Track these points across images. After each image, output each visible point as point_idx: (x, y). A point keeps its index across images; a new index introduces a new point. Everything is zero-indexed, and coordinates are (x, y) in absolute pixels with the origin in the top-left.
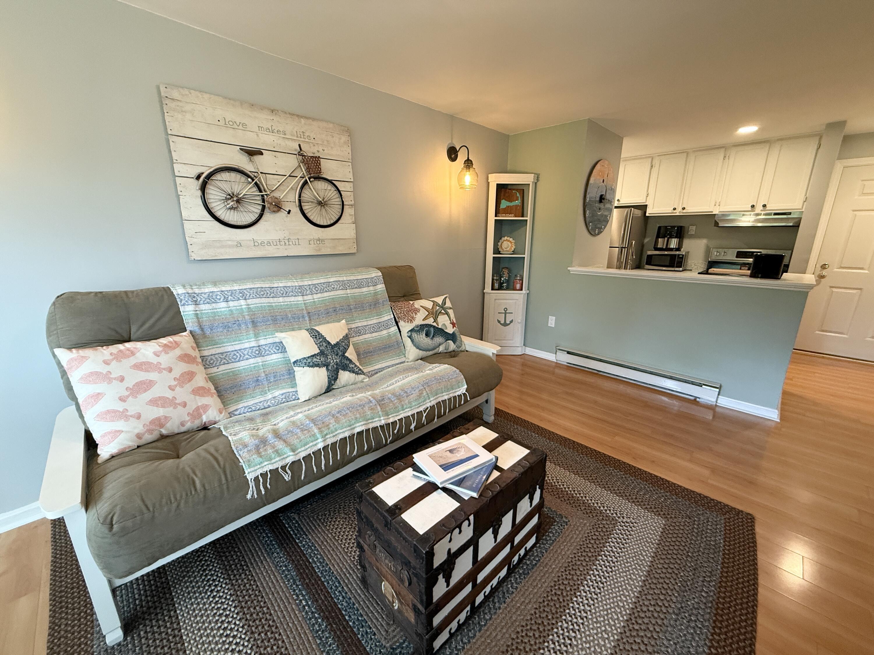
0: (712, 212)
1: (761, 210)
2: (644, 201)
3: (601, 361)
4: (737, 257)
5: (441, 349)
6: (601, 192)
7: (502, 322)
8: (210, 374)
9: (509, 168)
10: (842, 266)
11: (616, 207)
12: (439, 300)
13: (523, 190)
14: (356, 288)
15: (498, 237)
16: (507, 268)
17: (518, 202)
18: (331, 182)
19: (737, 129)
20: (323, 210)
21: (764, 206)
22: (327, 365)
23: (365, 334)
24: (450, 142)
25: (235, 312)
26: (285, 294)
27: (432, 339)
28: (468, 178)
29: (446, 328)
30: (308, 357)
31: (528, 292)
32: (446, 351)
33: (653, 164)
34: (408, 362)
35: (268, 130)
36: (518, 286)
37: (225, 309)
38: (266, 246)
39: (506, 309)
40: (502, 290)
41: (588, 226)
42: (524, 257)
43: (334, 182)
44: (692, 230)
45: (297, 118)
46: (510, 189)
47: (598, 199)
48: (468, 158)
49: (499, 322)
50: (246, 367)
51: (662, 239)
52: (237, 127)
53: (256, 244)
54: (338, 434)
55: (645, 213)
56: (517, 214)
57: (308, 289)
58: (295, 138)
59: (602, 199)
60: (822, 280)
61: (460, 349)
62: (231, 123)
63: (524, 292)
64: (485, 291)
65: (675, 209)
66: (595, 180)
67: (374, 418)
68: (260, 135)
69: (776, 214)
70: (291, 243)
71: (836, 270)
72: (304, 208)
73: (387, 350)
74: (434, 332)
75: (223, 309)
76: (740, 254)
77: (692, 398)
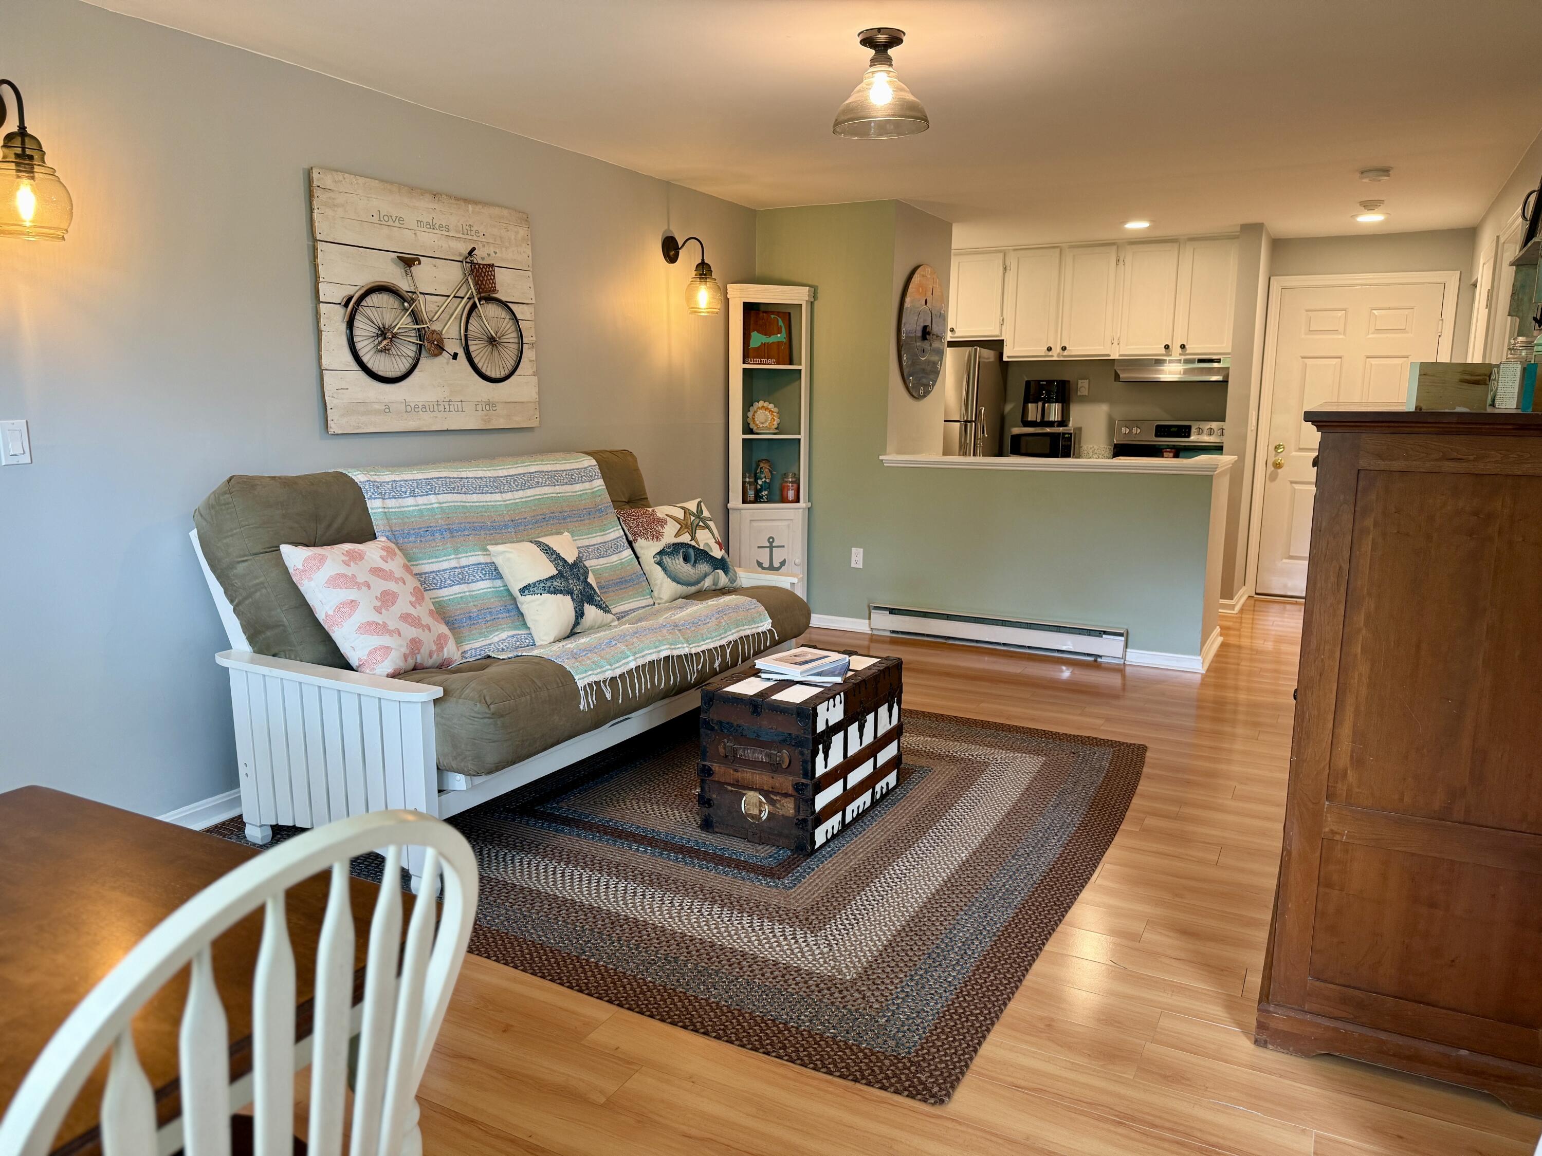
0: (1109, 355)
1: (1180, 354)
2: (997, 333)
3: (948, 617)
4: (1156, 436)
5: (707, 583)
6: (925, 321)
7: (766, 565)
8: (434, 598)
9: (758, 271)
10: (1301, 447)
11: (951, 344)
12: (692, 506)
13: (789, 314)
14: (566, 484)
15: (748, 402)
16: (767, 461)
17: (780, 337)
18: (505, 305)
19: (1125, 222)
20: (496, 353)
21: (1183, 347)
22: (570, 592)
23: (590, 559)
24: (666, 228)
25: (425, 513)
26: (480, 491)
27: (694, 565)
28: (704, 296)
29: (712, 551)
30: (546, 580)
31: (809, 505)
32: (714, 587)
33: (1008, 263)
34: (659, 604)
35: (428, 226)
36: (791, 494)
37: (414, 508)
38: (421, 412)
39: (771, 540)
40: (761, 502)
41: (907, 381)
42: (799, 440)
43: (510, 305)
44: (1083, 387)
45: (463, 204)
46: (764, 312)
47: (919, 334)
48: (703, 260)
49: (760, 564)
50: (451, 597)
51: (1034, 405)
52: (392, 224)
53: (409, 409)
54: (646, 654)
55: (1001, 354)
56: (781, 359)
57: (504, 482)
58: (460, 236)
59: (926, 333)
60: (1279, 471)
61: (734, 585)
62: (386, 218)
63: (803, 504)
64: (729, 505)
65: (1049, 349)
66: (912, 302)
67: (676, 644)
68: (419, 233)
69: (1200, 361)
70: (452, 409)
71: (1294, 453)
72: (472, 348)
73: (624, 586)
74: (695, 555)
75: (411, 508)
76: (1162, 431)
77: (1091, 659)
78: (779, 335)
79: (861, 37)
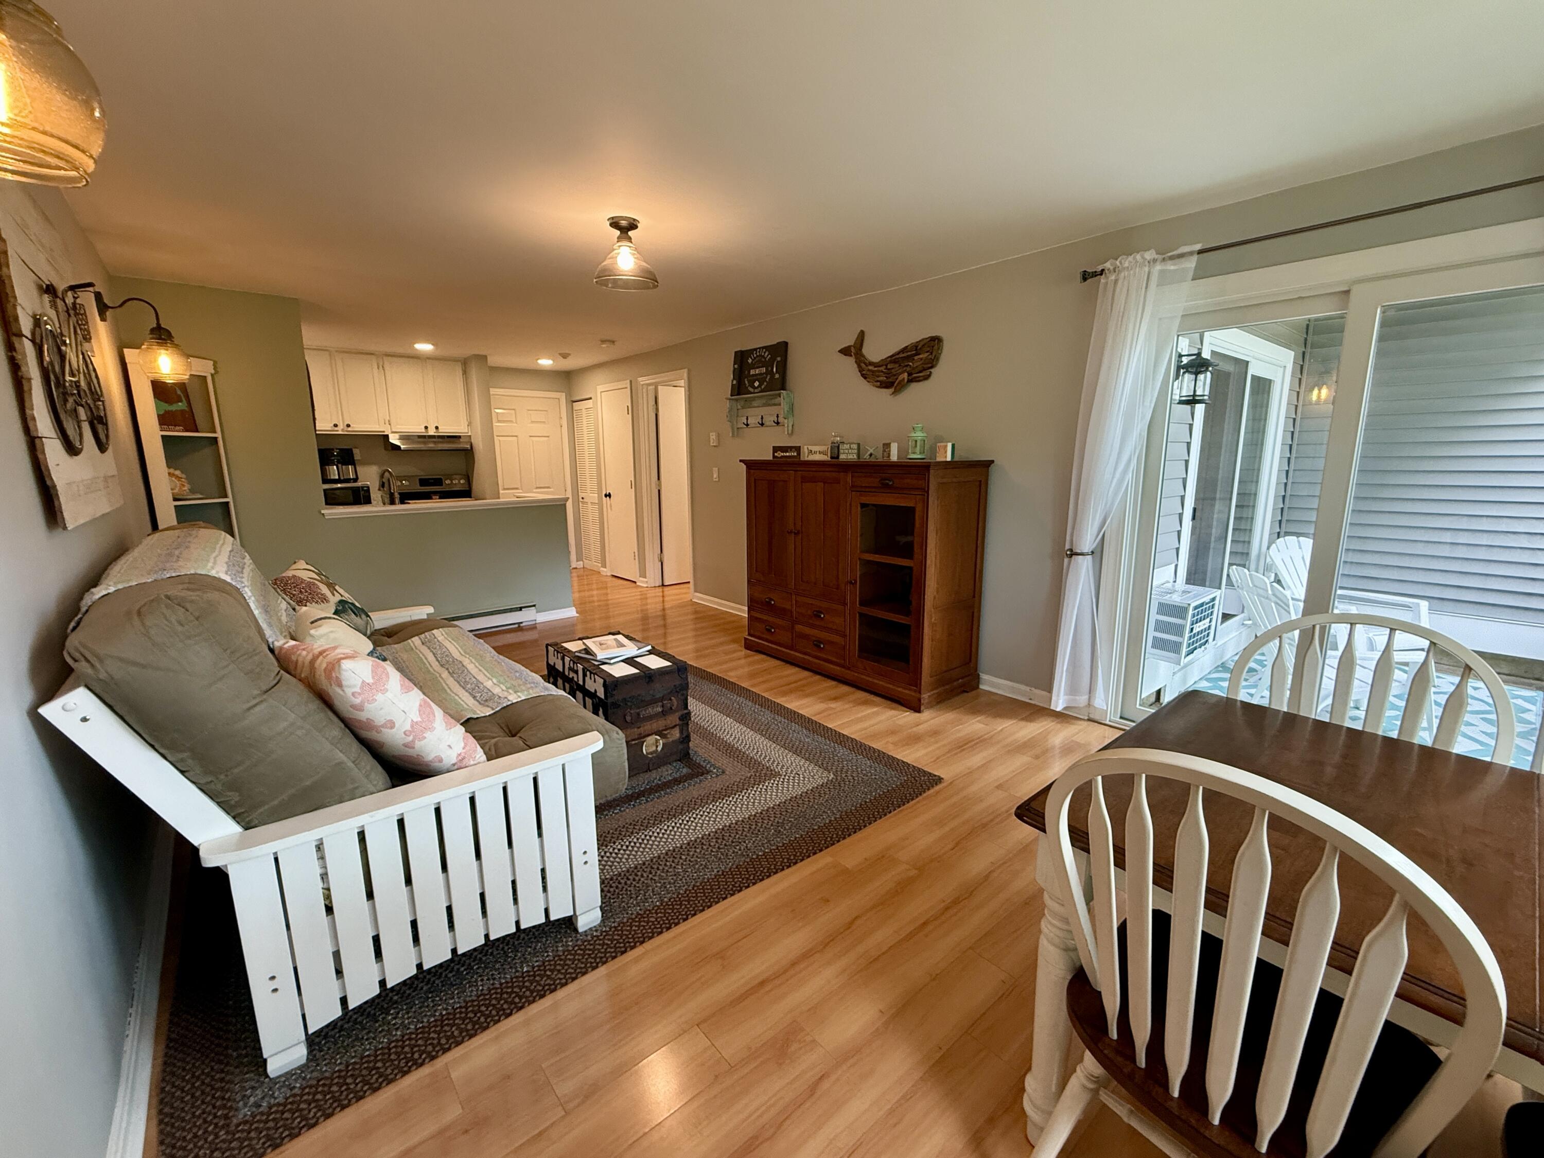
0: (382, 432)
4: (425, 485)
13: (185, 384)
17: (182, 406)
19: (414, 344)
21: (437, 428)
28: (166, 362)
42: (229, 503)
44: (358, 454)
48: (158, 324)
51: (330, 468)
56: (188, 427)
65: (336, 426)
76: (423, 482)
77: (517, 626)
78: (180, 404)
79: (611, 221)
